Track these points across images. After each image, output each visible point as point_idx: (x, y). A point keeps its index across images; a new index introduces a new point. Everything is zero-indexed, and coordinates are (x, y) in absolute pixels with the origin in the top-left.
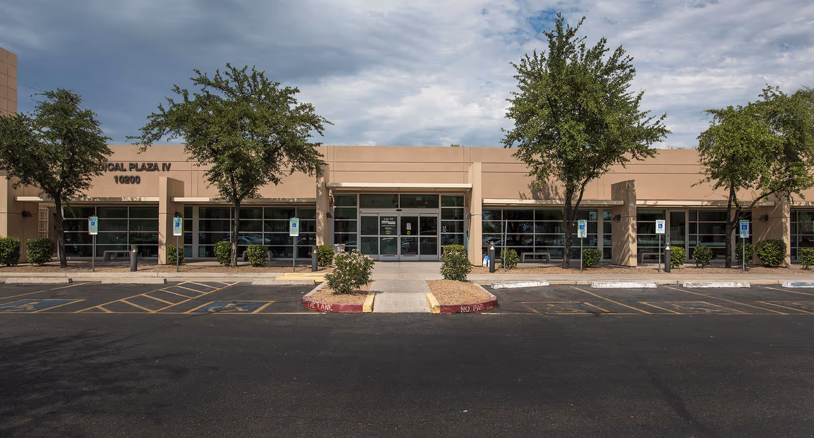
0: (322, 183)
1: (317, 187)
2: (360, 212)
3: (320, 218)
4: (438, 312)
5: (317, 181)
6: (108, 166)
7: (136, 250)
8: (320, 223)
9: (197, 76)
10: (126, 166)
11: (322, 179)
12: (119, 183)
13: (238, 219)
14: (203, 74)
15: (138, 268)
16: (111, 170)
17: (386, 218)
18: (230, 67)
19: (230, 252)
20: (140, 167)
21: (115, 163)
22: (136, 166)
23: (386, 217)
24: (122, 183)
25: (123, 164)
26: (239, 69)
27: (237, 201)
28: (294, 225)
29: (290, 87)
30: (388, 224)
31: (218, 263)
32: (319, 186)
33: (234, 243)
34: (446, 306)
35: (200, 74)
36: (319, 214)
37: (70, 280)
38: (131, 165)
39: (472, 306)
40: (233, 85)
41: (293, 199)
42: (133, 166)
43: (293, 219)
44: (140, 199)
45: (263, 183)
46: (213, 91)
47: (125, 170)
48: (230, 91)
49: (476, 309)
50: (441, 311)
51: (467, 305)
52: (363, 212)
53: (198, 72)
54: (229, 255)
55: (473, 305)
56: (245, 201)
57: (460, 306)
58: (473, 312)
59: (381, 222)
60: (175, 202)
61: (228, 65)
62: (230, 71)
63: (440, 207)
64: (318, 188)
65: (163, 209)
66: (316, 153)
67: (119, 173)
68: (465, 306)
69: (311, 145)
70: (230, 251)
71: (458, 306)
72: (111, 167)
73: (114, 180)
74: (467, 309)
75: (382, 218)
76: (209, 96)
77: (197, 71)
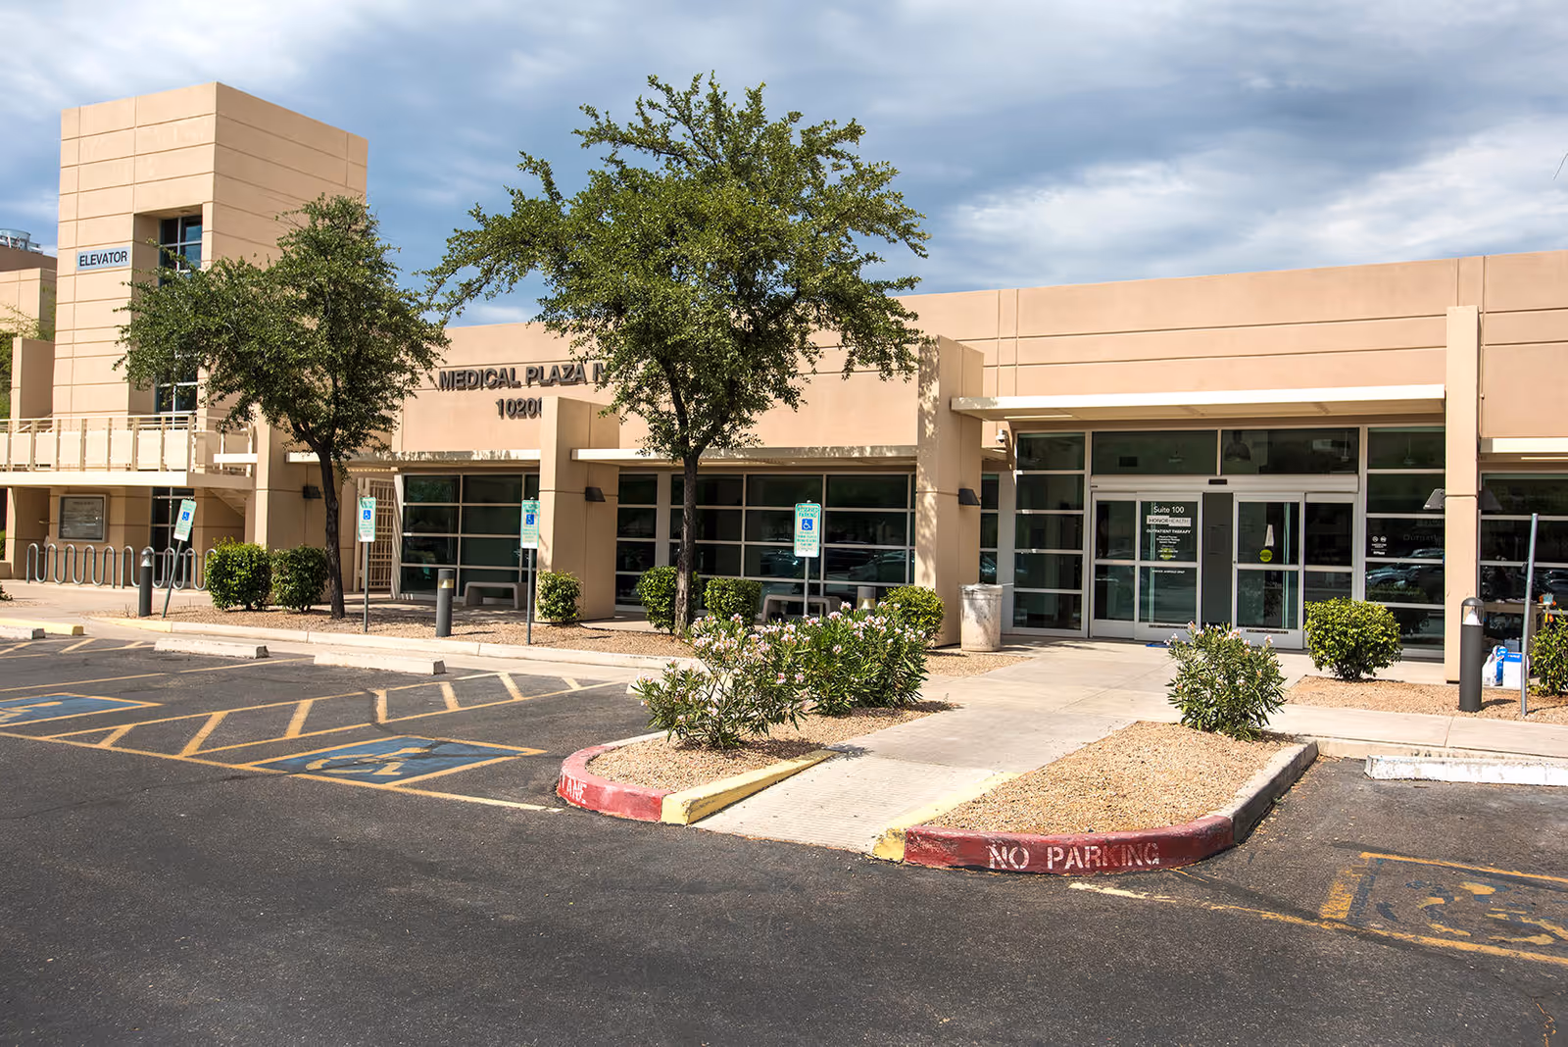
0: (935, 399)
1: (921, 410)
2: (1094, 490)
3: (926, 504)
4: (896, 852)
5: (921, 395)
6: (485, 376)
7: (449, 583)
8: (926, 517)
9: (589, 124)
10: (521, 376)
11: (935, 389)
12: (506, 416)
13: (693, 507)
14: (602, 120)
15: (454, 630)
16: (491, 387)
17: (1160, 507)
18: (659, 87)
19: (673, 598)
20: (547, 375)
21: (498, 369)
22: (540, 372)
23: (1160, 505)
24: (512, 416)
25: (514, 369)
26: (681, 87)
27: (692, 458)
28: (808, 524)
29: (834, 123)
30: (1166, 527)
31: (647, 626)
32: (927, 406)
33: (683, 572)
34: (927, 837)
35: (597, 117)
36: (924, 493)
37: (263, 653)
38: (530, 371)
39: (1039, 852)
40: (679, 134)
41: (862, 449)
42: (535, 374)
43: (804, 505)
44: (508, 454)
45: (761, 405)
46: (636, 159)
47: (519, 385)
48: (677, 153)
49: (1063, 863)
50: (909, 854)
51: (1017, 843)
52: (1100, 487)
53: (591, 112)
54: (672, 604)
55: (1045, 845)
56: (713, 457)
57: (987, 842)
58: (1048, 873)
59: (1143, 519)
60: (577, 461)
61: (653, 81)
62: (660, 98)
63: (1364, 470)
64: (922, 414)
65: (547, 480)
66: (893, 307)
67: (507, 393)
68: (1010, 844)
69: (878, 287)
70: (672, 592)
71: (983, 844)
72: (492, 378)
73: (497, 409)
74: (1019, 858)
75: (1147, 507)
76: (625, 174)
77: (588, 109)
